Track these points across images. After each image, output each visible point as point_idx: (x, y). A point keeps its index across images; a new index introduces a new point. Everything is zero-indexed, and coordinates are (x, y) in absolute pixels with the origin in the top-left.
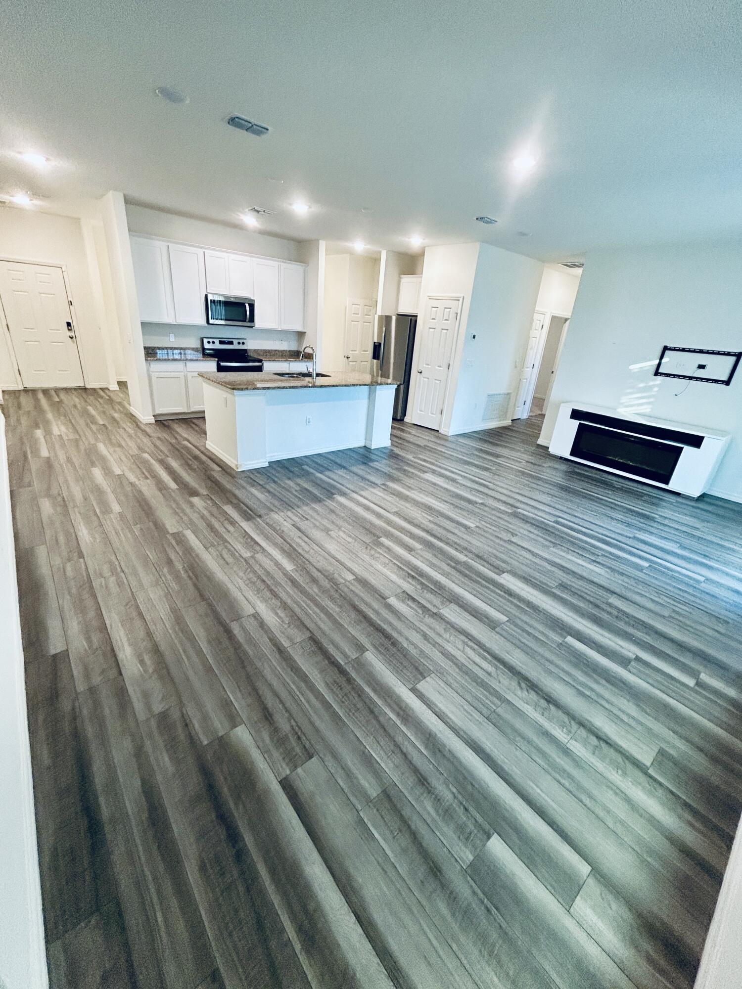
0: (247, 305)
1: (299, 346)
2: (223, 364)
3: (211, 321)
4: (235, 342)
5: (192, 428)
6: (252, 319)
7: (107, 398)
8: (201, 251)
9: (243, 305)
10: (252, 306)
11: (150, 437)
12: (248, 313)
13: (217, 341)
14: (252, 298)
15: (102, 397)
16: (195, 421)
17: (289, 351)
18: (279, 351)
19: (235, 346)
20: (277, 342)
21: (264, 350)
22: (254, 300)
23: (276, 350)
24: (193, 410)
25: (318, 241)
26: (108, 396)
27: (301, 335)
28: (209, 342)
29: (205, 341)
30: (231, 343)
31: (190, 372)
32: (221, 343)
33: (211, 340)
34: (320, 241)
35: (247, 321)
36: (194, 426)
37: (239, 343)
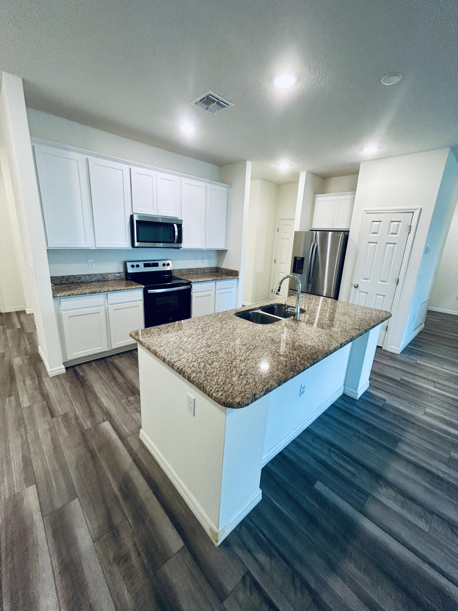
0: (175, 226)
1: (218, 263)
2: (150, 291)
3: (136, 244)
4: (160, 263)
5: (114, 378)
6: (180, 240)
7: (19, 326)
8: (128, 167)
9: (172, 225)
10: (180, 226)
11: (52, 416)
12: (176, 234)
13: (141, 264)
14: (180, 218)
15: (12, 326)
16: (117, 361)
17: (210, 268)
18: (200, 269)
19: (160, 268)
20: (200, 261)
21: (187, 269)
22: (182, 221)
23: (198, 269)
24: (114, 347)
25: (246, 161)
26: (21, 323)
27: (221, 253)
28: (133, 266)
29: (129, 265)
30: (156, 265)
31: (112, 304)
32: (146, 265)
33: (135, 264)
34: (247, 162)
35: (175, 242)
36: (116, 374)
37: (164, 265)
